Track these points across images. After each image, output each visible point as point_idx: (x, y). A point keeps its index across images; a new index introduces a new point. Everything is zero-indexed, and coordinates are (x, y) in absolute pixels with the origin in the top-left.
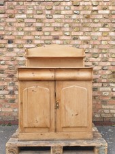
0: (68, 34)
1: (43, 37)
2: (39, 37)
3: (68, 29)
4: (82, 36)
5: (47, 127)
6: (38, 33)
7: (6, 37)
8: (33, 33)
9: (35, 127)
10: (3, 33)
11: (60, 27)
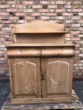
0: (69, 11)
1: (49, 14)
2: (46, 14)
3: (69, 7)
4: (81, 12)
5: (35, 95)
6: (45, 10)
7: (17, 14)
8: (41, 11)
9: (24, 95)
10: (15, 11)
11: (64, 5)
